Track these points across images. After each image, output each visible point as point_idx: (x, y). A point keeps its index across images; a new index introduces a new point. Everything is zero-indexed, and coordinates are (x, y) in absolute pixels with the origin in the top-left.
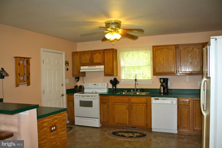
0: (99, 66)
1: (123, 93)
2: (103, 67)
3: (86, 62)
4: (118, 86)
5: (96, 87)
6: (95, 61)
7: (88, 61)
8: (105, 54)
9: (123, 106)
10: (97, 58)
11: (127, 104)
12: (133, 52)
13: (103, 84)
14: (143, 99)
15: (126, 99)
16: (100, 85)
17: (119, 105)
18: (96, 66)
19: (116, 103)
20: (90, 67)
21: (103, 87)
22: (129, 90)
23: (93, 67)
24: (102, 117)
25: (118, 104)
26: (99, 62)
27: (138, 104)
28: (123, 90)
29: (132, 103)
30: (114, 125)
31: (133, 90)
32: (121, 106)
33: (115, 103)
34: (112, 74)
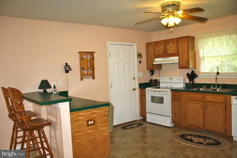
0: (173, 57)
1: (200, 89)
2: (177, 58)
3: (160, 53)
4: (197, 81)
5: (172, 82)
6: (169, 52)
7: (162, 53)
8: (180, 43)
9: (197, 104)
10: (171, 48)
11: (201, 103)
12: (213, 39)
13: (180, 78)
14: (221, 98)
15: (200, 96)
16: (175, 79)
17: (192, 104)
18: (170, 58)
19: (189, 101)
20: (164, 59)
21: (179, 81)
22: (208, 86)
23: (168, 59)
24: (174, 116)
25: (191, 101)
26: (173, 52)
27: (215, 104)
28: (201, 85)
29: (207, 102)
30: (186, 126)
31: (214, 85)
32: (195, 104)
33: (187, 100)
34: (187, 66)
